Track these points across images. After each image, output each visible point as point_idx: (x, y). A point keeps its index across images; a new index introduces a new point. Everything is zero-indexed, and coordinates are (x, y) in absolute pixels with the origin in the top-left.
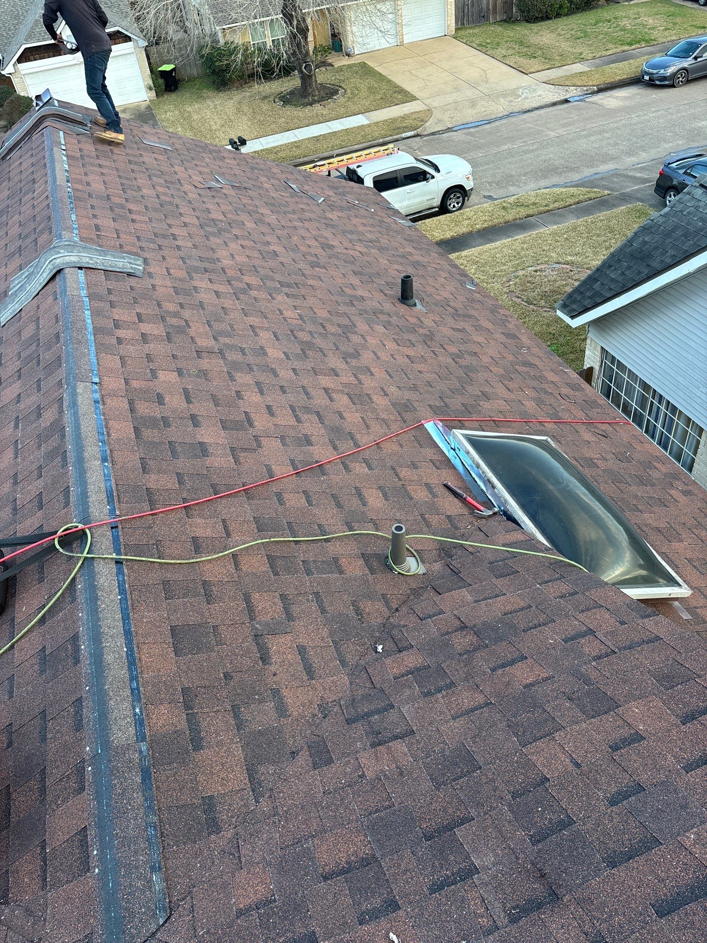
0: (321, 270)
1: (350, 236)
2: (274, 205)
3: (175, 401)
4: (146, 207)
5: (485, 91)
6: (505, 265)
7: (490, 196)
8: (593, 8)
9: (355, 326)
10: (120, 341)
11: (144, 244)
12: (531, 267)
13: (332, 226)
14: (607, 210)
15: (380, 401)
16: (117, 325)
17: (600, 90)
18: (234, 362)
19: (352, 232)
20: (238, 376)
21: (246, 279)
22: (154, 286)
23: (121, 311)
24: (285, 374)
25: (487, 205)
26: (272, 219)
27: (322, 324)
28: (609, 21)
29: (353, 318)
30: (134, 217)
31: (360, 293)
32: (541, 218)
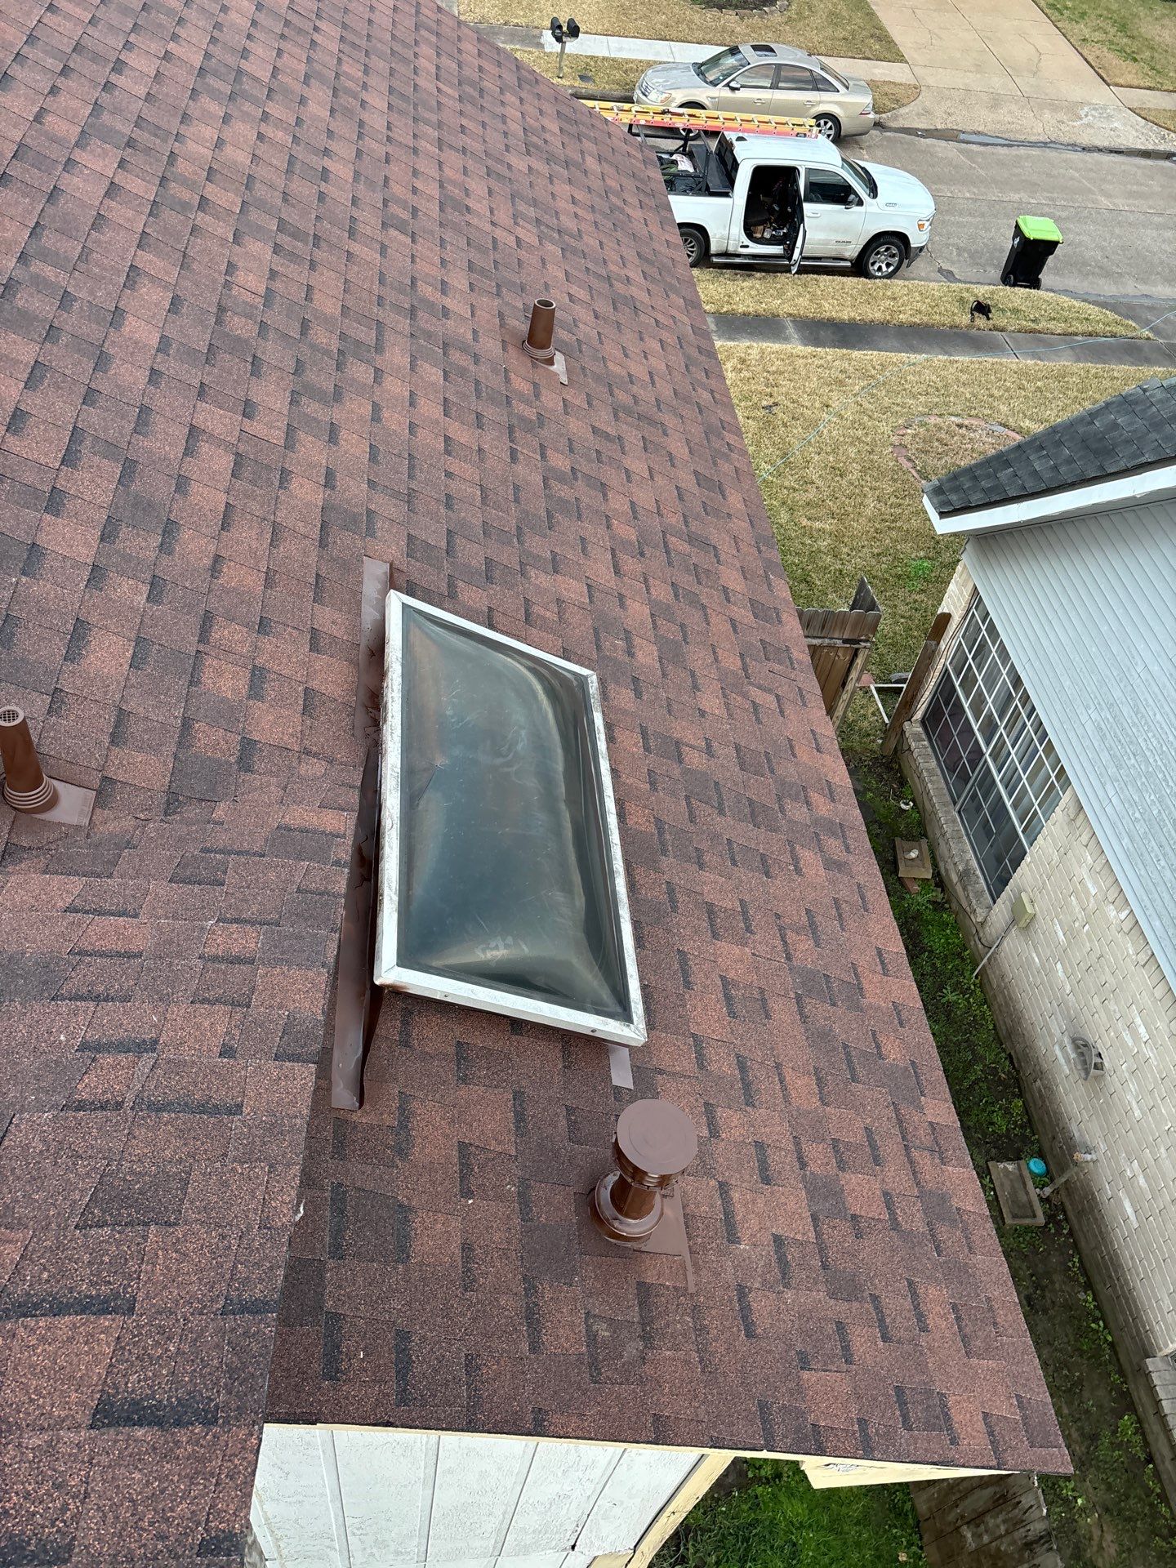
5: (1026, 89)
6: (914, 397)
7: (951, 272)
12: (958, 415)
14: (1132, 364)
19: (534, 204)
24: (126, 373)
25: (936, 287)
26: (376, 119)
27: (305, 322)
29: (391, 336)
31: (449, 301)
32: (1015, 340)
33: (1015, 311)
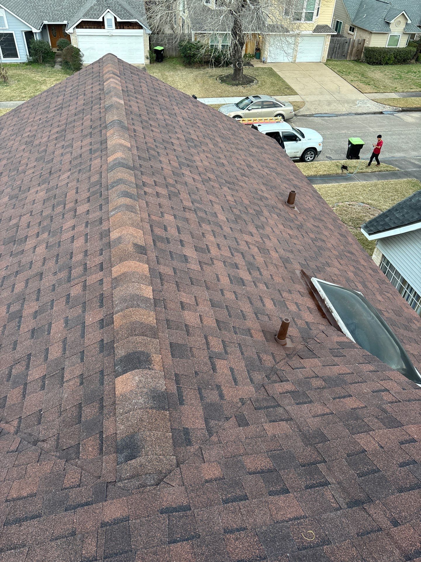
0: (246, 178)
1: (261, 163)
2: (223, 138)
3: (173, 231)
4: (159, 125)
5: (338, 98)
6: (332, 197)
7: (330, 157)
8: (408, 63)
9: (262, 212)
10: (145, 193)
11: (158, 145)
12: (348, 201)
13: (253, 156)
14: (396, 179)
15: (273, 254)
16: (144, 184)
17: (403, 111)
18: (202, 218)
19: (263, 161)
20: (203, 225)
21: (209, 175)
22: (162, 168)
23: (146, 178)
24: (227, 229)
25: (328, 162)
26: (222, 145)
27: (245, 207)
28: (415, 73)
29: (262, 208)
30: (153, 129)
31: (266, 195)
32: (357, 176)
33: (355, 167)
